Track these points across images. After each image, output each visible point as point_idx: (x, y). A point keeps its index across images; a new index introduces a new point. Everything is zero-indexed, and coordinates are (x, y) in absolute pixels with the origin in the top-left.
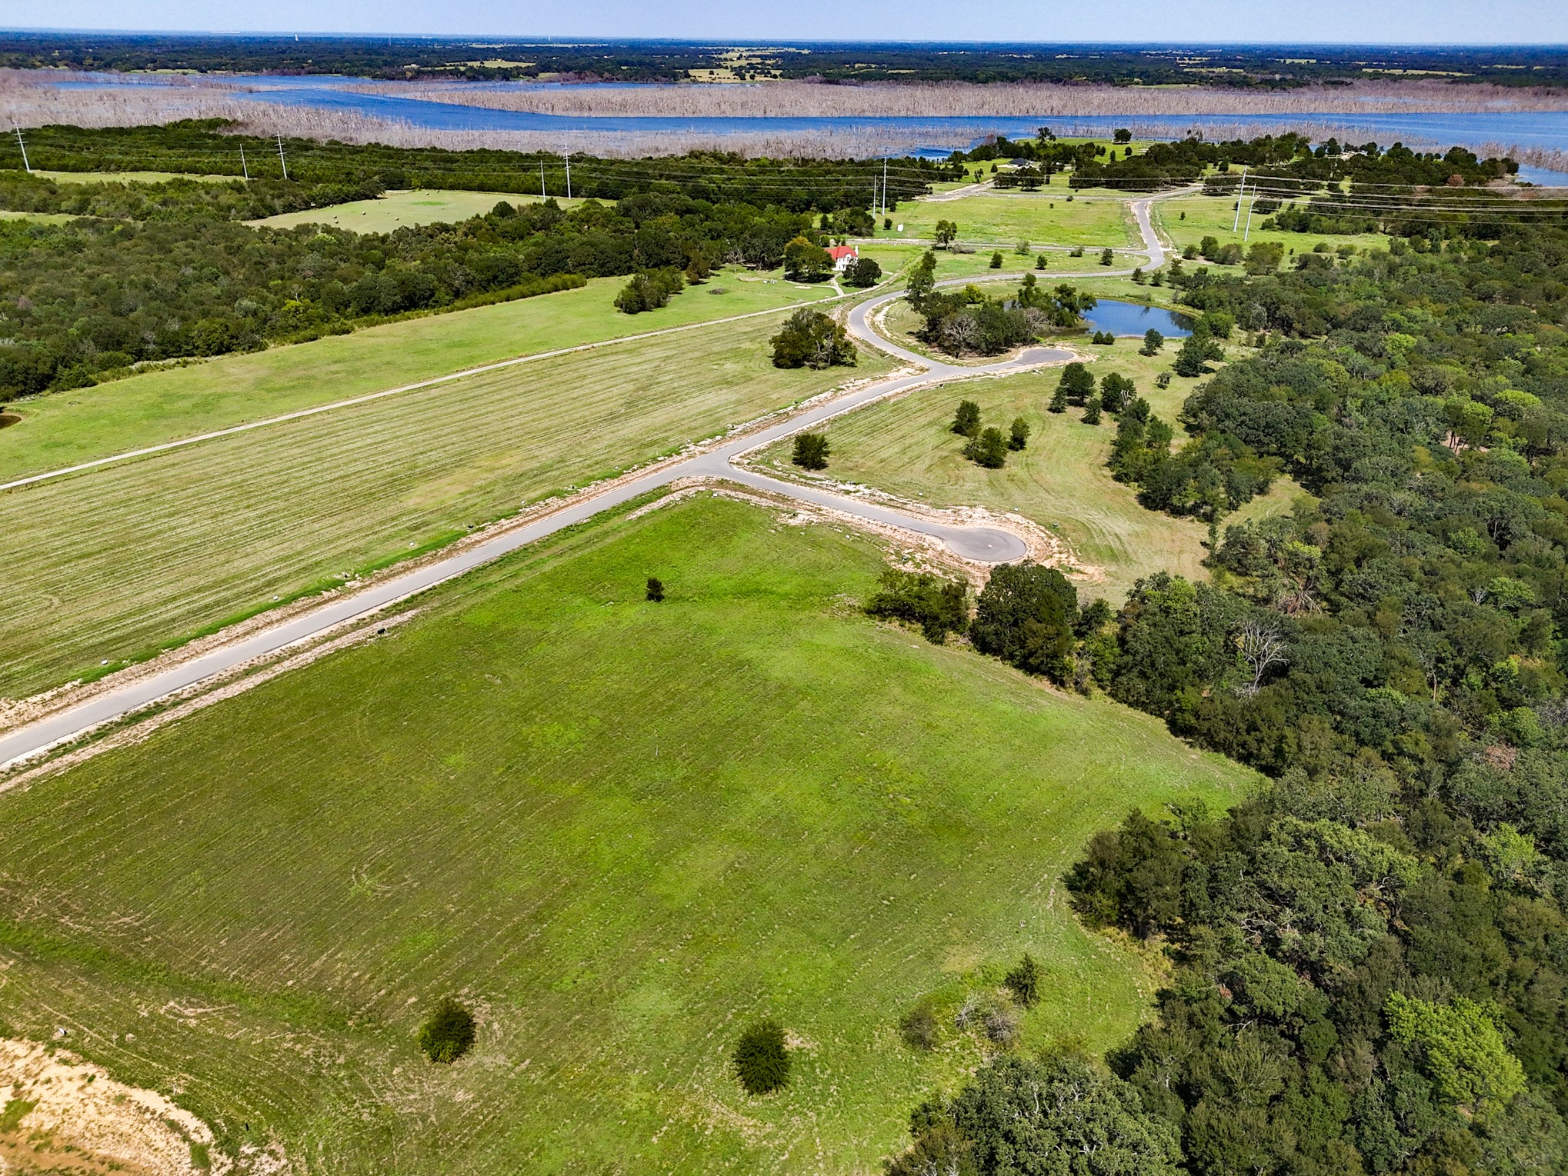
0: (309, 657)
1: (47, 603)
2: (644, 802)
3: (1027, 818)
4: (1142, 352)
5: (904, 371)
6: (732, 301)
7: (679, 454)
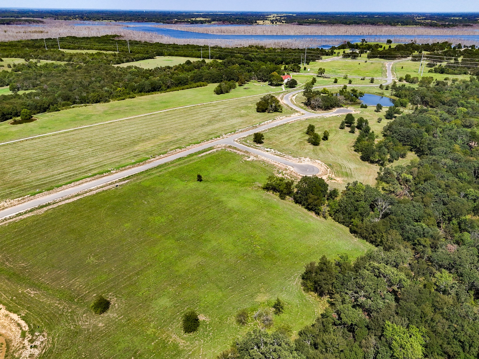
0: (94, 192)
1: (27, 172)
2: (179, 242)
3: (295, 255)
4: (375, 111)
5: (297, 114)
6: (250, 91)
7: (219, 137)
